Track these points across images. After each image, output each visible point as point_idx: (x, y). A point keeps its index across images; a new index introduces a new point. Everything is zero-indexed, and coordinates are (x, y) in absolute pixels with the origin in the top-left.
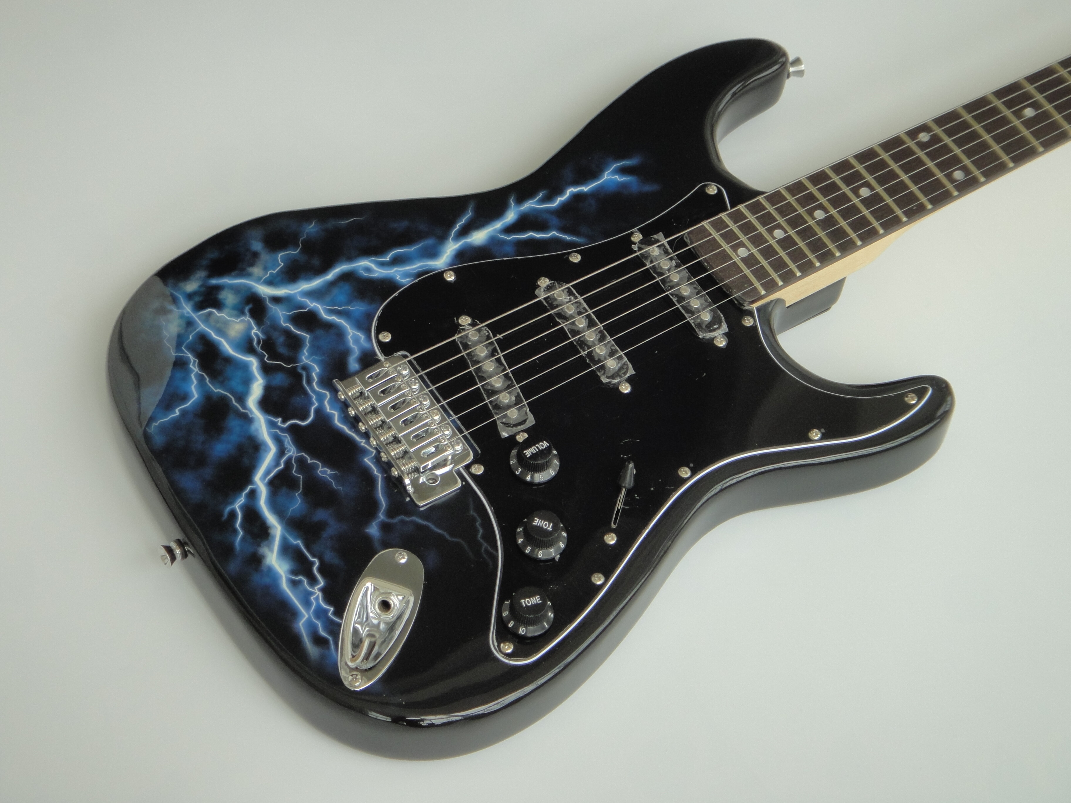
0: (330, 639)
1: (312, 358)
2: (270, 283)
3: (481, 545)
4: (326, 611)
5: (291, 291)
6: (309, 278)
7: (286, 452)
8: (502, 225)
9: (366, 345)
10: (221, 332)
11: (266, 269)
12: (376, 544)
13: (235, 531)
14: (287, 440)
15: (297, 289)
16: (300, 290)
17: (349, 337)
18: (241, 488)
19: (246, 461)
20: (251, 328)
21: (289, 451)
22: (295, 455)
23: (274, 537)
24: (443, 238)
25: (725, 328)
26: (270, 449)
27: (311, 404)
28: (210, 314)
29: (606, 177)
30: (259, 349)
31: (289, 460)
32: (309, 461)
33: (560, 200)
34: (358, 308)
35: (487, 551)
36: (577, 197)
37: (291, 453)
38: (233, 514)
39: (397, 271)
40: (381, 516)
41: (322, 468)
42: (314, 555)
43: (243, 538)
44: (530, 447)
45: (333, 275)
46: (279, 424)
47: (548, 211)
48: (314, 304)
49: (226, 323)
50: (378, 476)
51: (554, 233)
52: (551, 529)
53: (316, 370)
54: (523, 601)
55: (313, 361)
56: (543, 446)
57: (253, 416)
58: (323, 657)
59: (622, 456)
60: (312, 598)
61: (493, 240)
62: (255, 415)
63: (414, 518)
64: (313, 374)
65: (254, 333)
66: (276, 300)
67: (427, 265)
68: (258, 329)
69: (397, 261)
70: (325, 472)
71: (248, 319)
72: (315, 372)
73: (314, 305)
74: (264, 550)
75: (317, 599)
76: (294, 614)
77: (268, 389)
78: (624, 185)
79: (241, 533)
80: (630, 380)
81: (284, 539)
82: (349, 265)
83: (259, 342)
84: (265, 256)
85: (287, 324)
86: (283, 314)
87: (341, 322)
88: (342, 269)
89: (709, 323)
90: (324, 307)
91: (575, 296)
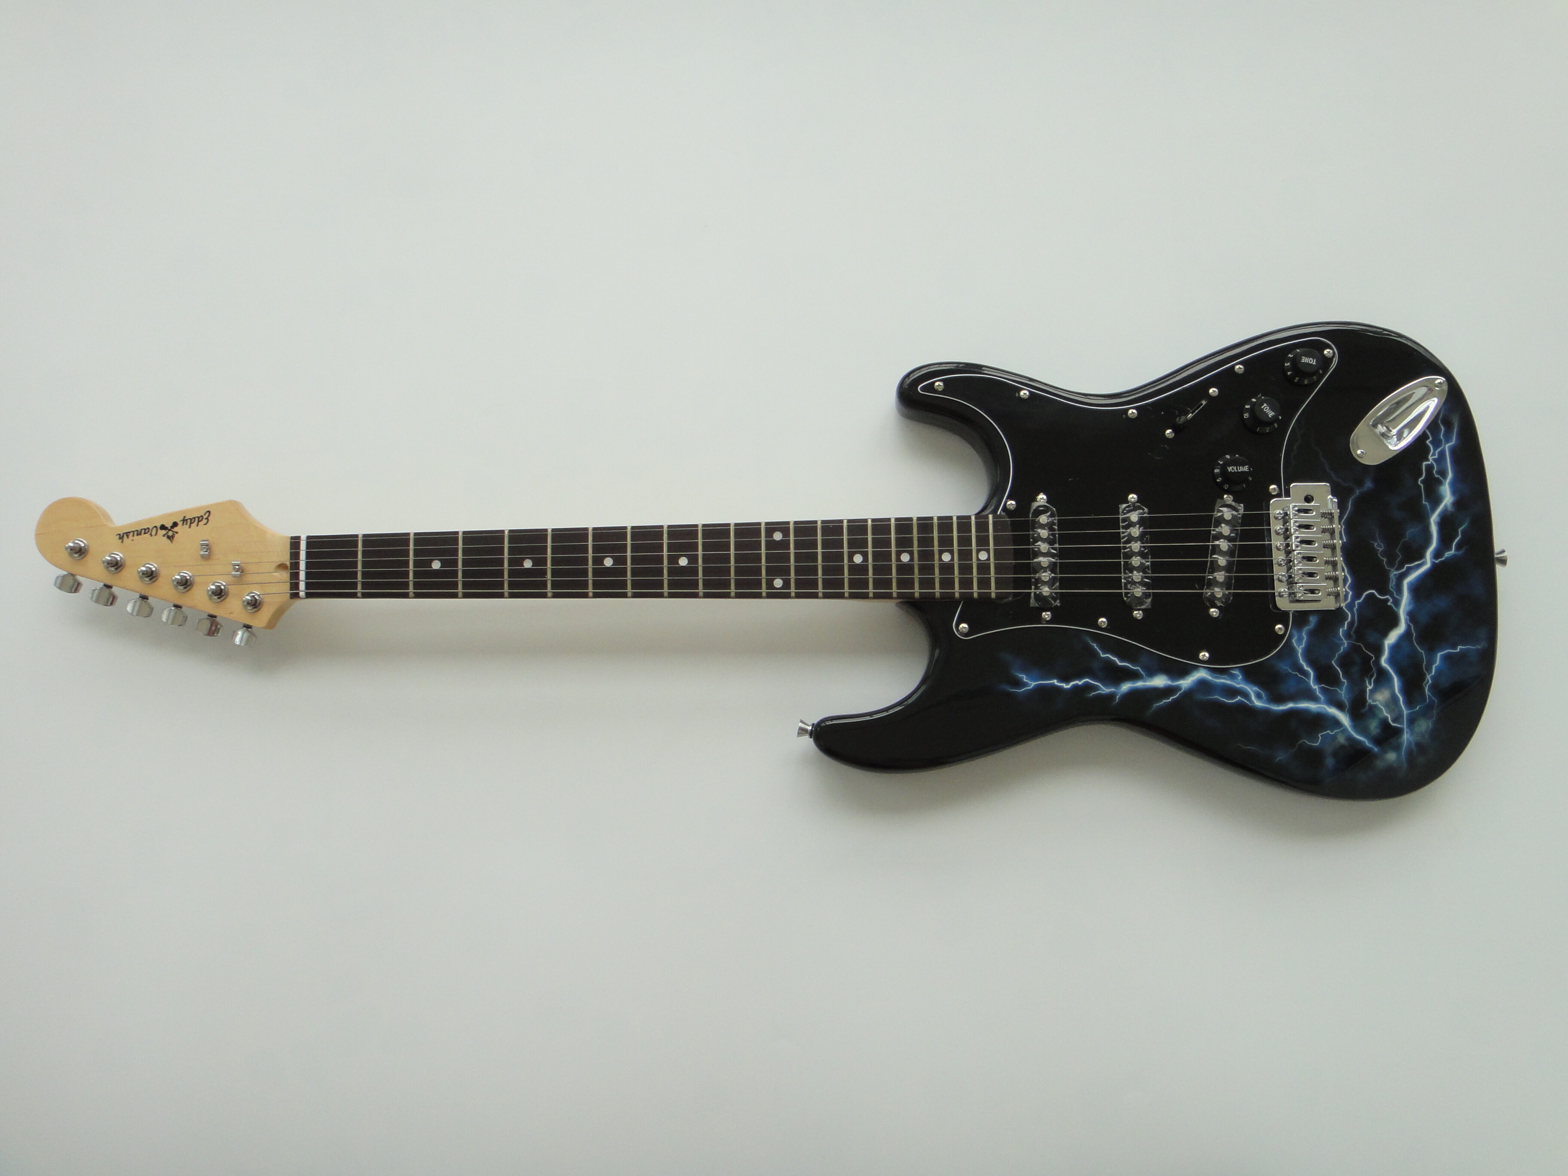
0: (1439, 422)
1: (1341, 642)
2: (1337, 723)
3: (1300, 440)
4: (1431, 442)
5: (1325, 709)
6: (1306, 711)
7: (1398, 575)
8: (1136, 683)
9: (1295, 633)
10: (1394, 699)
11: (1334, 737)
12: (1372, 473)
13: (1463, 532)
14: (1392, 584)
15: (1320, 707)
16: (1318, 705)
17: (1304, 645)
18: (1443, 563)
19: (1430, 583)
20: (1371, 691)
21: (1395, 575)
22: (1393, 570)
23: (1439, 515)
24: (1188, 694)
25: (1035, 505)
26: (1408, 583)
27: (1360, 605)
28: (1394, 721)
29: (1034, 684)
30: (1374, 670)
31: (1397, 569)
32: (1385, 559)
33: (1079, 682)
34: (1284, 667)
35: (1299, 428)
36: (1066, 678)
37: (1395, 573)
38: (1459, 547)
39: (1238, 684)
40: (1358, 491)
41: (1379, 550)
42: (1419, 487)
43: (1460, 526)
44: (1242, 472)
45: (1287, 705)
46: (1392, 600)
47: (1095, 677)
49: (1387, 705)
51: (1103, 655)
54: (1314, 363)
55: (1340, 639)
57: (1406, 617)
58: (1450, 413)
59: (1169, 448)
60: (1436, 457)
61: (1151, 674)
62: (1404, 617)
63: (1338, 478)
64: (1346, 628)
65: (1371, 686)
66: (1340, 706)
67: (1213, 677)
68: (1366, 687)
69: (1233, 692)
70: (1379, 546)
72: (1343, 629)
73: (1314, 686)
74: (1450, 508)
75: (1434, 454)
76: (1454, 451)
77: (1385, 634)
78: (1024, 670)
79: (1460, 530)
80: (1126, 501)
81: (1433, 510)
82: (1270, 708)
83: (1372, 676)
84: (1329, 749)
85: (1343, 680)
86: (1342, 691)
87: (1303, 661)
88: (1278, 707)
89: (1045, 513)
90: (1308, 680)
91: (1126, 584)
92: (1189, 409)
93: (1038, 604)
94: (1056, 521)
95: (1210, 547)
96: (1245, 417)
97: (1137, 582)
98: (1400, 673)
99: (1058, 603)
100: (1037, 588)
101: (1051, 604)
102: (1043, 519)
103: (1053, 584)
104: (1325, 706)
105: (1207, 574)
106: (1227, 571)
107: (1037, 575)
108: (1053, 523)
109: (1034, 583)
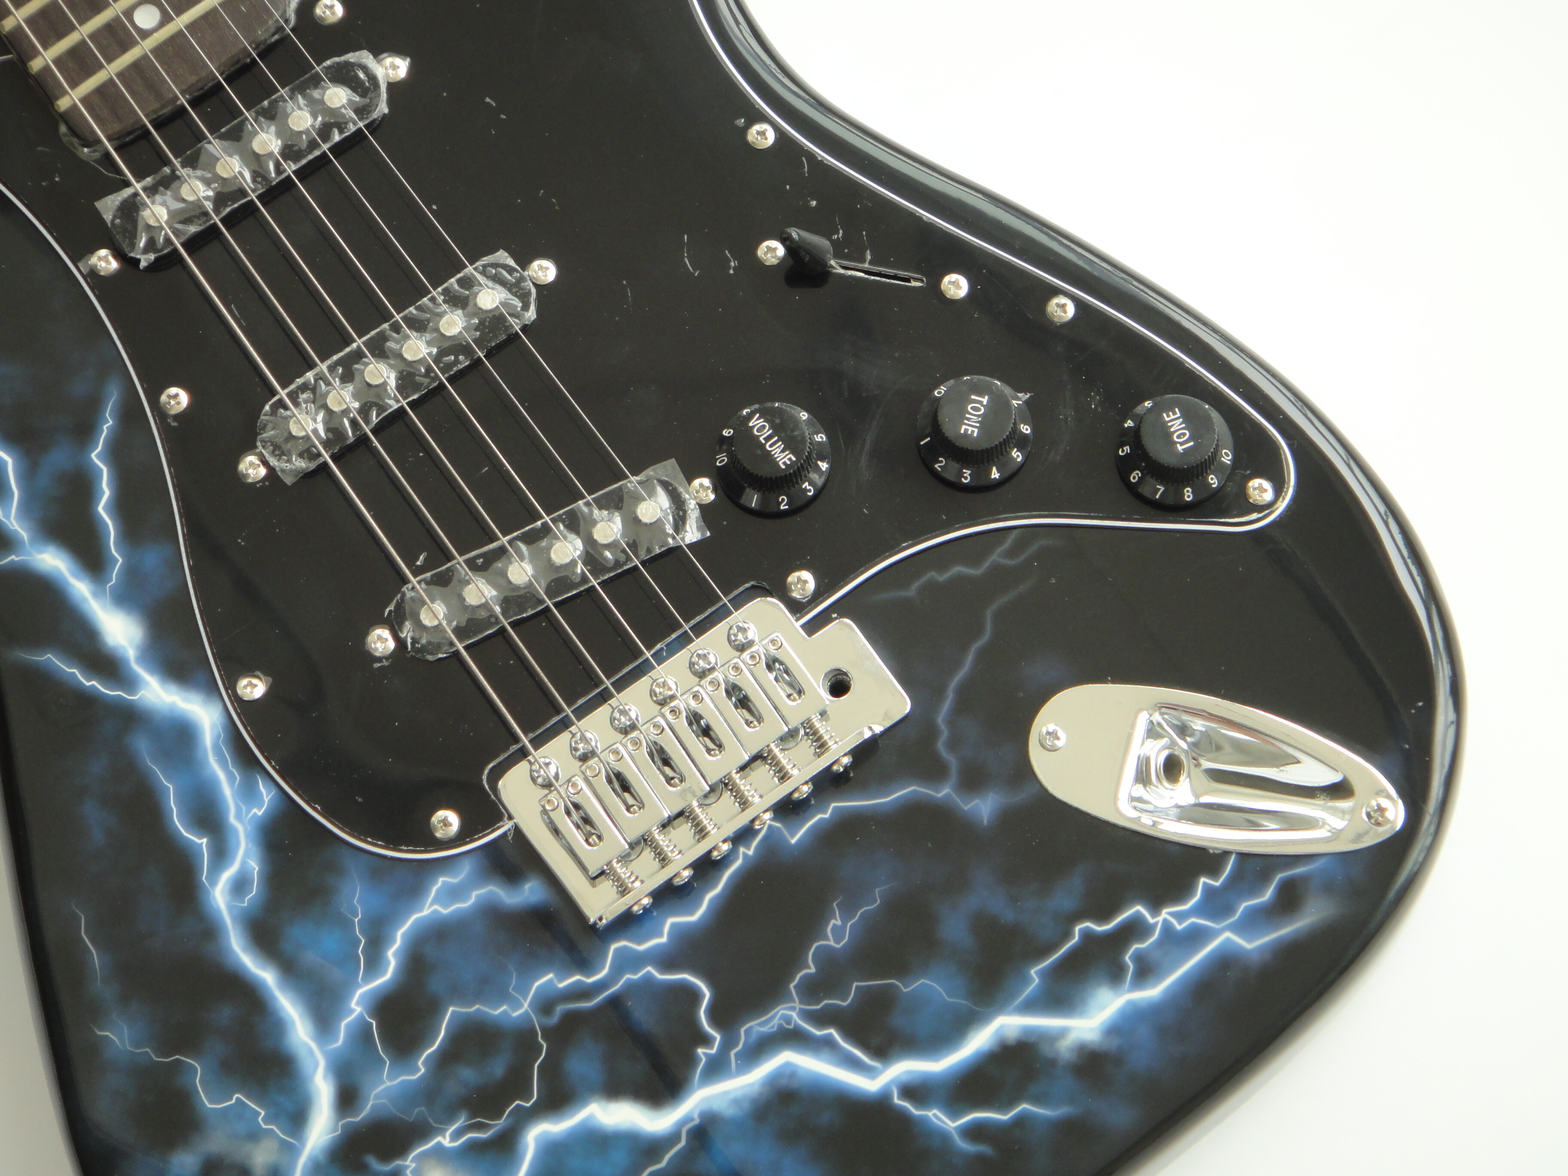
0: (1279, 877)
1: (515, 994)
2: (297, 1118)
3: (996, 569)
4: (1209, 892)
5: (317, 1065)
6: (279, 1026)
7: (791, 1027)
8: (78, 578)
9: (464, 871)
11: (255, 1135)
12: (1021, 797)
13: (1021, 1122)
14: (757, 1026)
15: (311, 1052)
16: (313, 1045)
17: (445, 911)
18: (904, 1118)
19: (826, 1118)
20: (439, 1152)
21: (788, 1020)
22: (797, 1005)
23: (1028, 1031)
24: (131, 716)
25: (364, 61)
26: (787, 1064)
27: (648, 980)
30: (500, 1124)
31: (810, 1018)
32: (813, 970)
34: (356, 900)
35: (1011, 553)
37: (794, 1015)
38: (975, 1132)
39: (239, 817)
40: (944, 792)
41: (827, 939)
42: (1067, 935)
43: (1037, 1100)
45: (263, 969)
46: (713, 1051)
47: (28, 475)
48: (353, 1005)
50: (835, 808)
51: (97, 457)
52: (986, 397)
53: (550, 980)
55: (523, 990)
56: (764, 427)
57: (696, 1116)
58: (1328, 888)
59: (731, 272)
60: (1179, 927)
61: (127, 597)
62: (692, 1111)
63: (941, 719)
64: (562, 985)
65: (452, 1140)
66: (346, 1098)
67: (216, 748)
68: (442, 1132)
69: (208, 818)
70: (838, 933)
71: (411, 1161)
72: (555, 981)
73: (358, 1004)
74: (1065, 1047)
75: (1180, 916)
76: (1225, 963)
77: (614, 1090)
79: (1024, 1106)
80: (524, 262)
81: (1030, 1007)
82: (227, 932)
83: (480, 1127)
84: (215, 1142)
85: (420, 1063)
86: (391, 1077)
87: (403, 935)
88: (244, 950)
89: (354, 89)
90: (362, 980)
91: (304, 387)
92: (869, 257)
93: (113, 221)
94: (352, 128)
95: (539, 523)
97: (325, 407)
99: (145, 260)
100: (151, 191)
101: (133, 245)
102: (338, 97)
103: (187, 221)
104: (322, 1062)
105: (461, 559)
106: (507, 603)
107: (183, 172)
108: (341, 124)
109: (158, 177)
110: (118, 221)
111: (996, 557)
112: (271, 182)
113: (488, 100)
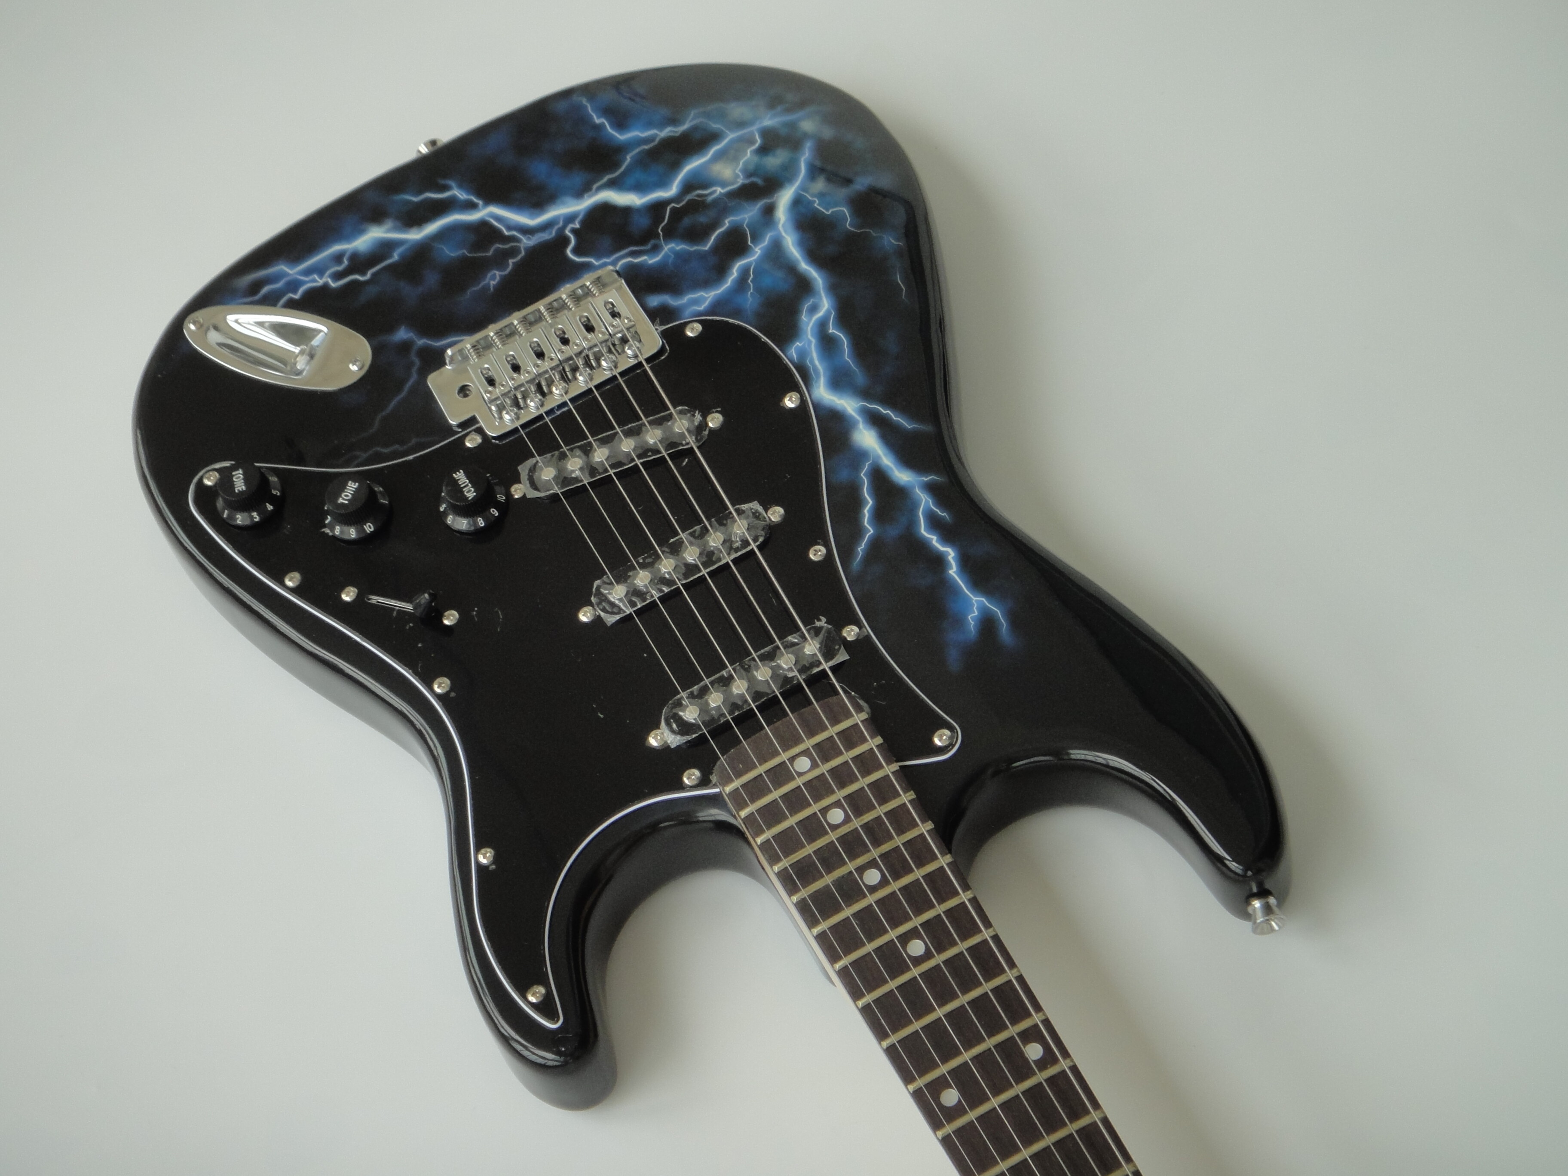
0: (257, 298)
1: (670, 254)
2: (797, 202)
5: (783, 226)
6: (802, 244)
7: (527, 236)
8: (888, 466)
9: (687, 311)
10: (722, 154)
11: (821, 195)
12: (382, 338)
13: (420, 192)
14: (545, 236)
15: (785, 232)
16: (784, 234)
17: (702, 293)
18: (479, 195)
19: (520, 195)
20: (723, 184)
21: (528, 239)
22: (522, 245)
23: (406, 232)
24: (865, 394)
25: (674, 741)
26: (533, 219)
27: (598, 257)
28: (752, 142)
29: (975, 599)
30: (689, 197)
31: (517, 240)
32: (511, 261)
33: (934, 540)
34: (750, 300)
36: (939, 561)
37: (525, 241)
38: (445, 188)
39: (810, 342)
40: (421, 342)
41: (500, 275)
42: (375, 274)
43: (408, 202)
45: (806, 270)
46: (570, 226)
47: (912, 523)
48: (759, 252)
49: (736, 159)
51: (870, 530)
52: (339, 502)
53: (651, 260)
55: (666, 256)
56: (468, 492)
57: (586, 198)
58: (233, 291)
59: (476, 609)
60: (315, 276)
61: (861, 455)
62: (587, 200)
63: (414, 377)
64: (645, 258)
65: (716, 190)
66: (769, 211)
67: (818, 376)
68: (721, 194)
69: (827, 343)
70: (493, 278)
71: (739, 182)
72: (648, 260)
73: (757, 252)
74: (389, 224)
76: (297, 260)
77: (627, 211)
78: (959, 621)
79: (417, 199)
80: (598, 620)
81: (402, 242)
82: (824, 287)
83: (700, 196)
84: (843, 193)
85: (727, 225)
86: (744, 219)
87: (727, 283)
88: (816, 279)
89: (681, 718)
90: (752, 263)
91: (737, 550)
92: (394, 612)
93: (840, 650)
94: (685, 693)
95: (616, 470)
96: (372, 529)
97: (727, 535)
98: (675, 166)
99: (822, 623)
100: (815, 663)
101: (829, 633)
102: (690, 714)
103: (794, 644)
104: (780, 227)
105: (662, 453)
106: (641, 430)
107: (796, 674)
108: (692, 696)
109: (809, 673)
110: (837, 647)
111: (364, 456)
112: (739, 665)
113: (602, 716)
